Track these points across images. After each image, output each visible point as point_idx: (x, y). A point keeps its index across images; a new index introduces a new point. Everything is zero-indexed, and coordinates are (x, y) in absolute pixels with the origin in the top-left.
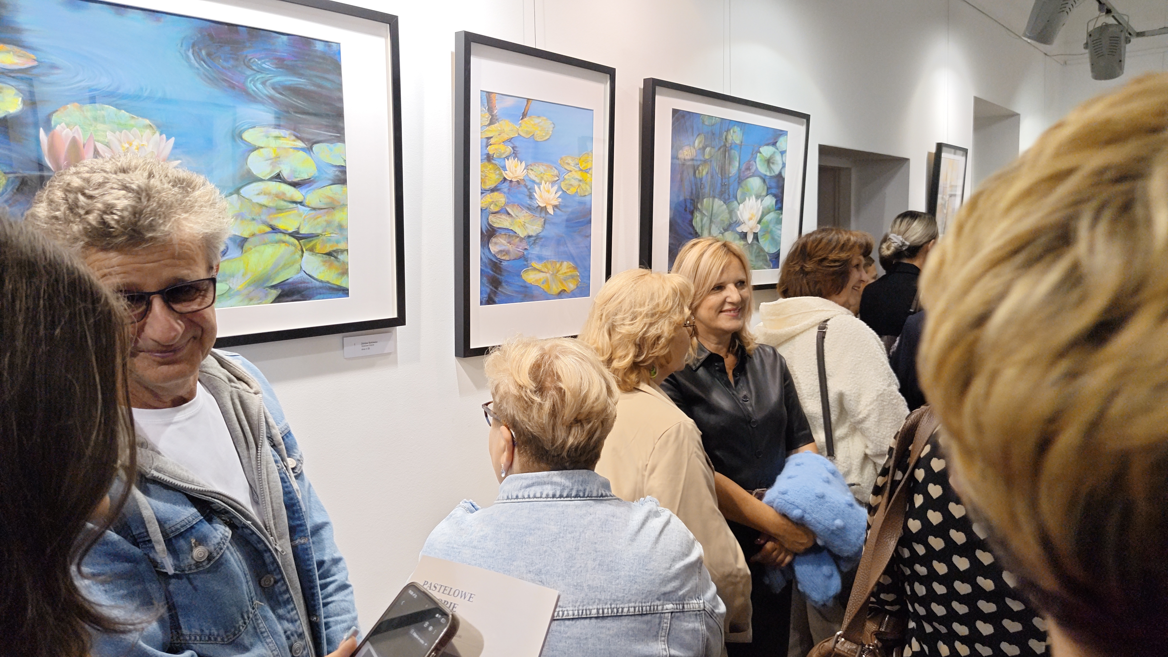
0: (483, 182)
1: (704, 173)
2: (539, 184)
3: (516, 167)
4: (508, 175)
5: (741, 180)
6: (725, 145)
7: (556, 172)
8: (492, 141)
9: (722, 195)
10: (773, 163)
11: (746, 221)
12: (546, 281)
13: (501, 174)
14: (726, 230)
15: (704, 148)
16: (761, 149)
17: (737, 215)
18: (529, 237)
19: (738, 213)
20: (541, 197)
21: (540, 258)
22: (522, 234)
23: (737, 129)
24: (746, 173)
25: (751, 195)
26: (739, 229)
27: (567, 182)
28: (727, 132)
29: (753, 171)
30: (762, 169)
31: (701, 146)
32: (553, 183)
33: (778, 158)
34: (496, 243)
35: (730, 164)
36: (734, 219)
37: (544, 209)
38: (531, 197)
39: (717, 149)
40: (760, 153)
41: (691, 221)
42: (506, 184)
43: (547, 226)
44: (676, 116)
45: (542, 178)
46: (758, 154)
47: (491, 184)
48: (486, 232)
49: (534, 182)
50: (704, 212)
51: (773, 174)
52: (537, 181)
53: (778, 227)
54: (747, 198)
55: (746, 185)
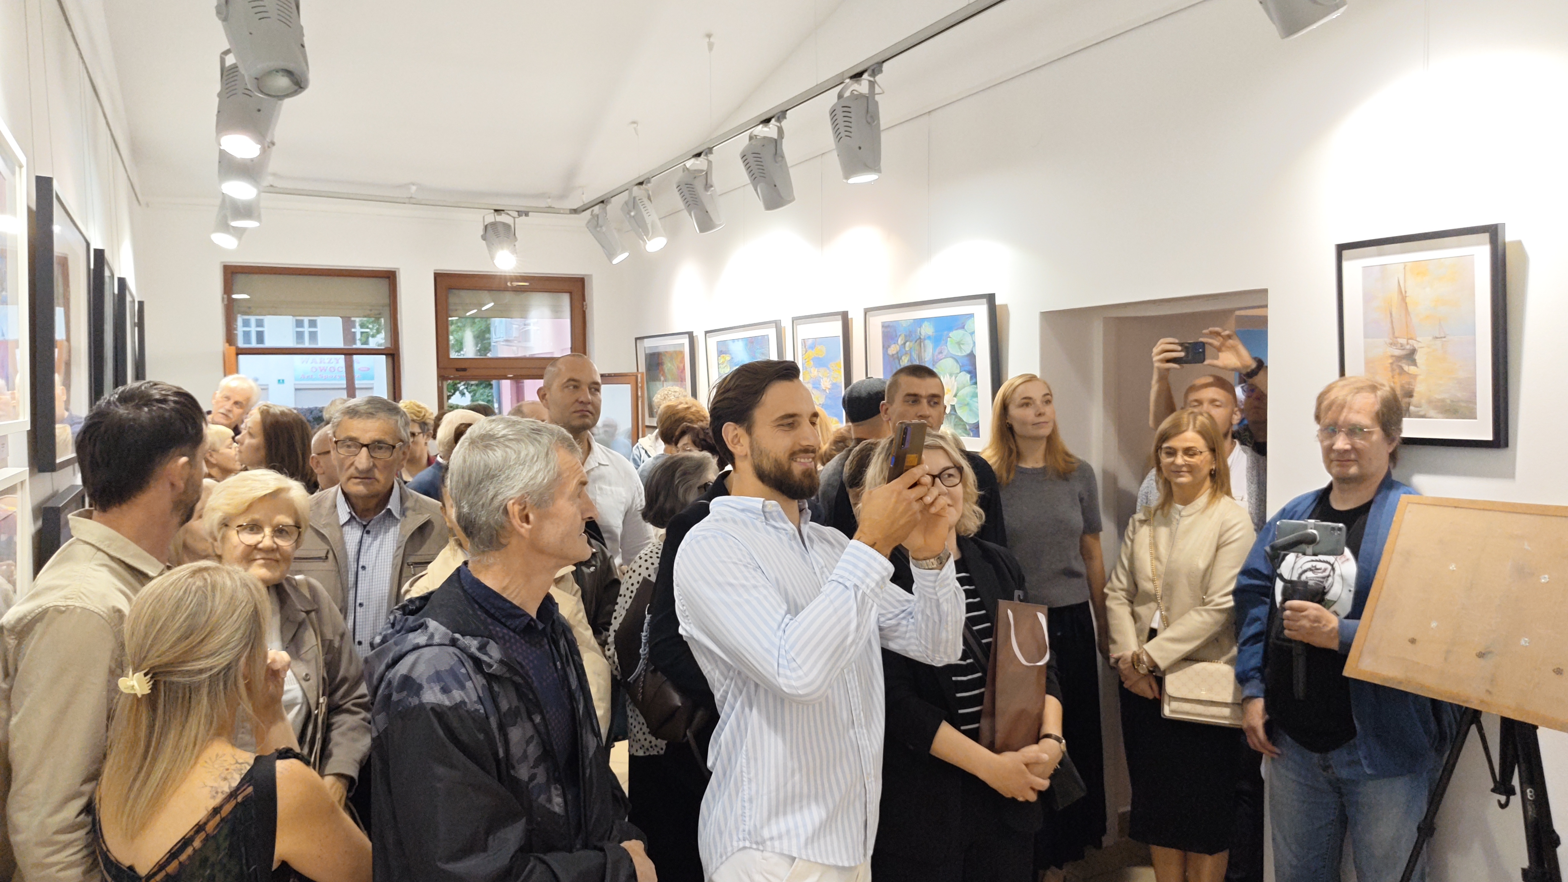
6: (920, 338)
10: (964, 344)
15: (905, 344)
23: (928, 323)
28: (920, 328)
30: (955, 352)
31: (902, 342)
33: (968, 339)
35: (925, 351)
39: (914, 342)
51: (964, 354)
53: (975, 399)
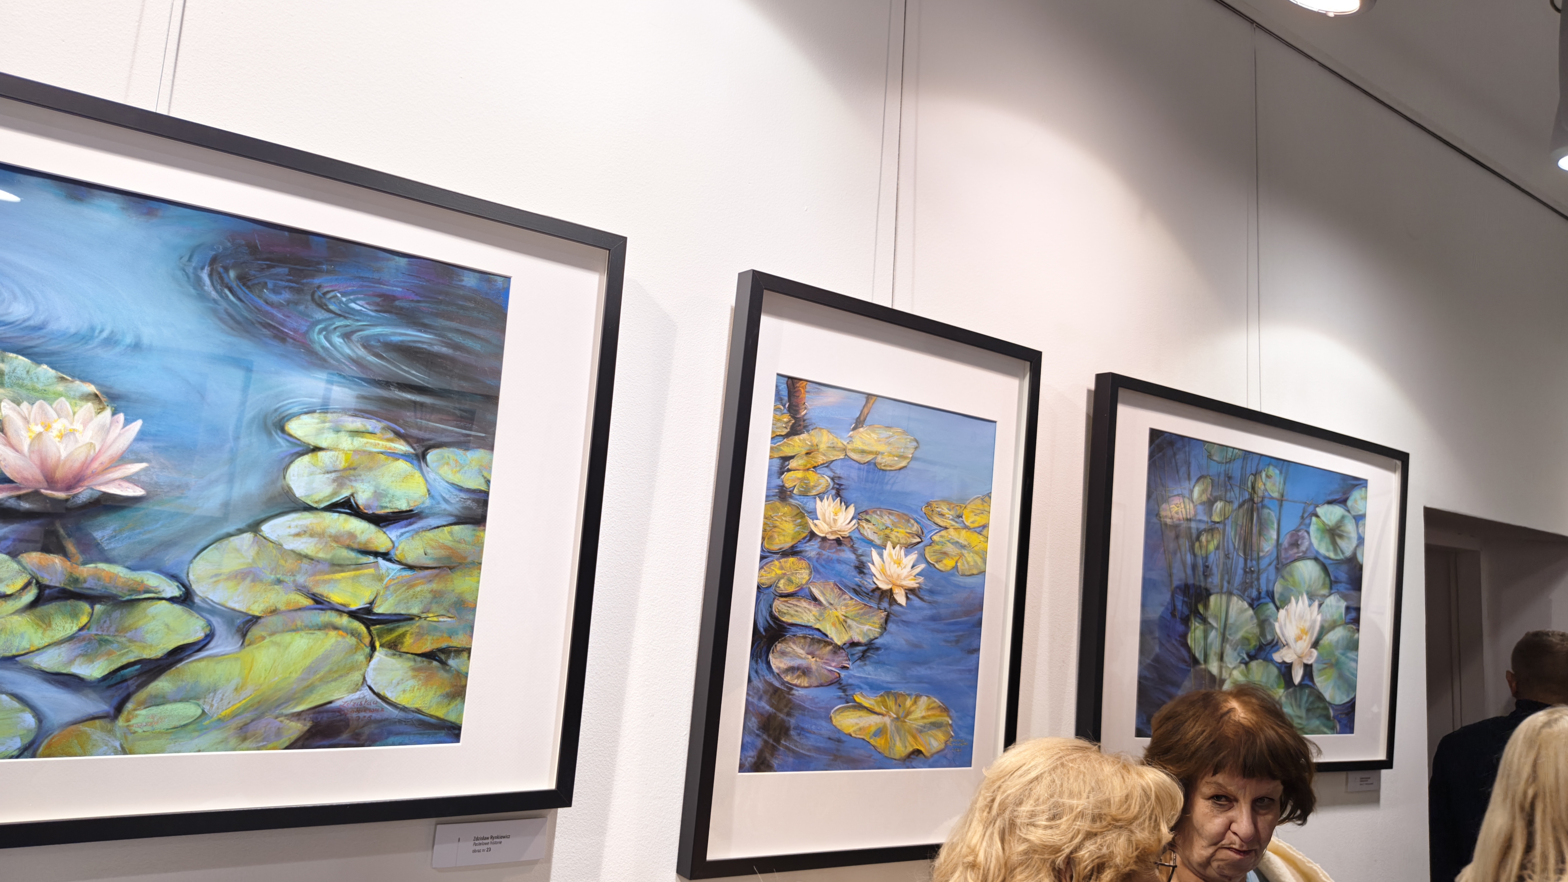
0: (767, 536)
1: (1211, 547)
2: (881, 548)
3: (836, 514)
4: (821, 528)
5: (1281, 565)
6: (1252, 500)
7: (916, 528)
8: (793, 464)
9: (1245, 590)
10: (1341, 536)
11: (1291, 642)
12: (880, 732)
13: (805, 525)
14: (1252, 657)
15: (1210, 503)
16: (1320, 511)
17: (1273, 629)
18: (853, 644)
19: (1277, 625)
20: (883, 572)
21: (873, 687)
22: (839, 638)
23: (1273, 471)
24: (1291, 552)
25: (1301, 594)
26: (1277, 657)
27: (937, 547)
28: (1255, 475)
29: (1303, 548)
30: (1323, 548)
31: (1204, 498)
32: (909, 548)
33: (1350, 527)
34: (783, 654)
35: (1260, 534)
36: (1269, 638)
37: (887, 595)
38: (861, 568)
39: (1236, 505)
40: (1317, 516)
41: (1184, 636)
42: (815, 544)
43: (891, 627)
44: (1157, 442)
45: (887, 537)
46: (1314, 519)
47: (783, 541)
48: (765, 630)
49: (870, 543)
50: (1211, 620)
51: (1341, 557)
52: (878, 542)
53: (1352, 655)
54: (1293, 599)
55: (1292, 575)
